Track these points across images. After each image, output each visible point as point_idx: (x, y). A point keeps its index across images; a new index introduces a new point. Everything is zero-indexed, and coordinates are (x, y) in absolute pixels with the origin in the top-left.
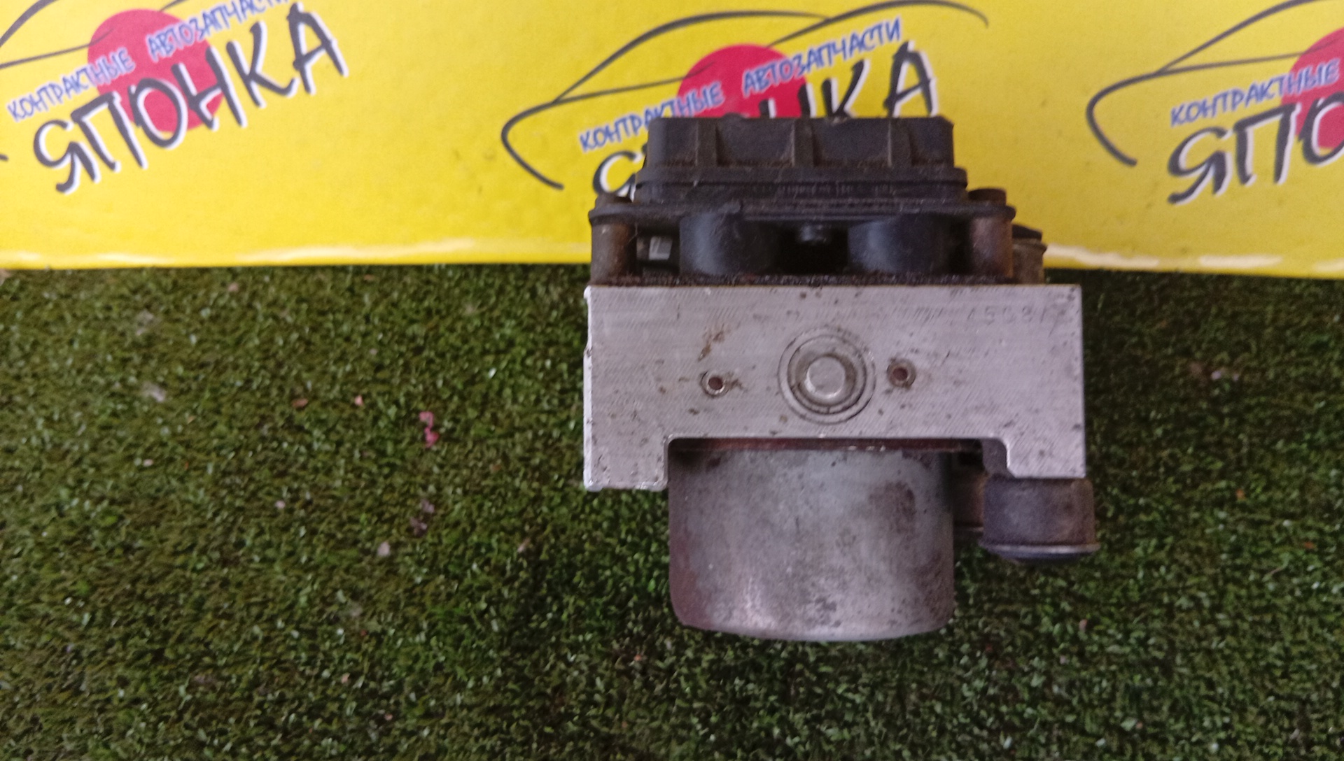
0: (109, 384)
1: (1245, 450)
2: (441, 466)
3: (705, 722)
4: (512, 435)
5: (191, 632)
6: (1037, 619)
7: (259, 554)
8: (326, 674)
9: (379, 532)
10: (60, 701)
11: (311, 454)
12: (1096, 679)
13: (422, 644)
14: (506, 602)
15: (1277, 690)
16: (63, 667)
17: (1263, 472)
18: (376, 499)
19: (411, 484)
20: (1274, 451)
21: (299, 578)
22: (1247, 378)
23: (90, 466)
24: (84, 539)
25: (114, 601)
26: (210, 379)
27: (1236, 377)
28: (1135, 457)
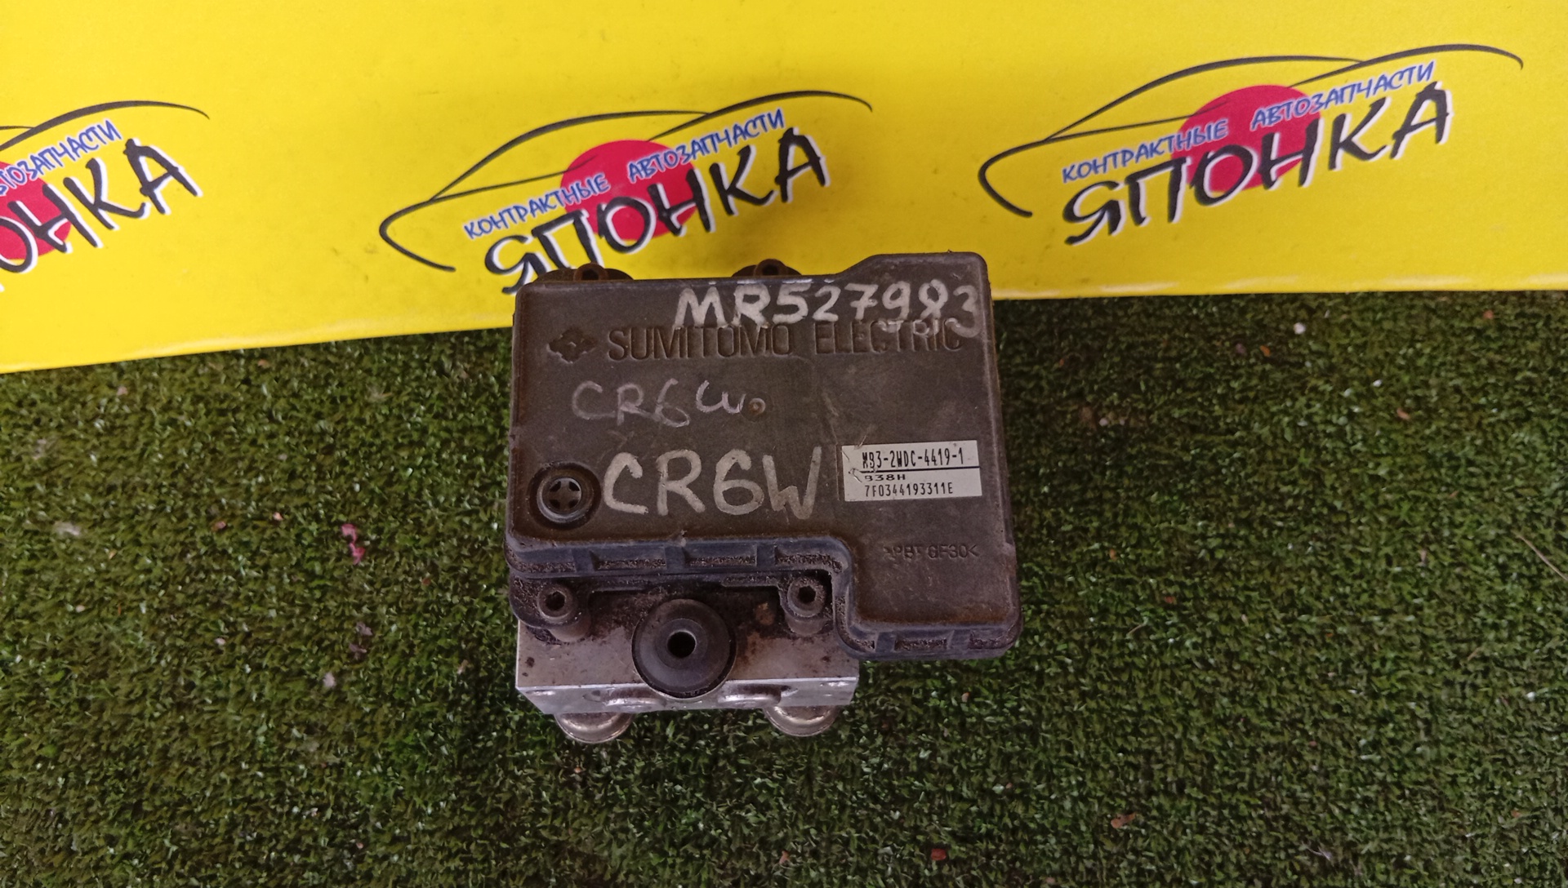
1: (1121, 506)
2: (371, 583)
3: (640, 827)
4: (437, 544)
5: (162, 782)
6: (927, 695)
7: (209, 695)
8: (296, 810)
9: (322, 662)
10: (56, 865)
11: (240, 581)
12: (973, 749)
13: (379, 774)
14: (451, 726)
15: (1126, 746)
16: (50, 832)
17: (1133, 527)
18: (313, 626)
19: (344, 604)
20: (1148, 504)
21: (253, 717)
22: (1132, 422)
23: (23, 618)
24: (38, 698)
25: (83, 761)
26: (121, 505)
27: (1122, 422)
28: (1022, 517)
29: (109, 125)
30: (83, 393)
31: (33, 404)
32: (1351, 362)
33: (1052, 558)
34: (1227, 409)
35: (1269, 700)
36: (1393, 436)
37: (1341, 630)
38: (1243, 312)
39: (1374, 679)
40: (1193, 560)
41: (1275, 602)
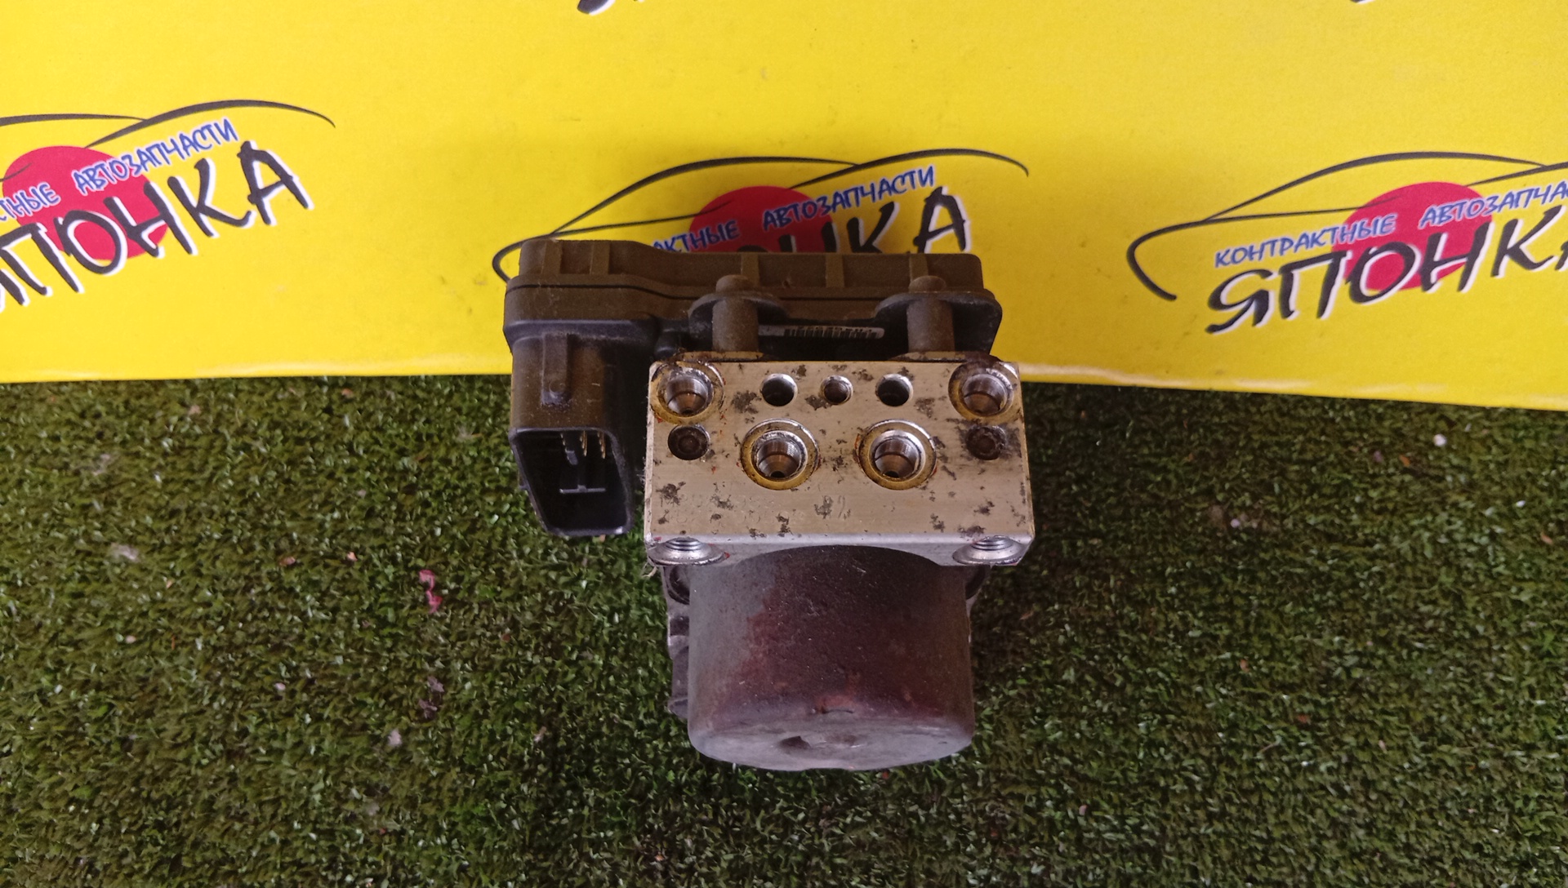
0: (72, 539)
1: (1253, 614)
2: (446, 635)
4: (520, 598)
5: (205, 836)
6: (1041, 805)
7: (263, 745)
8: (349, 879)
9: (388, 718)
11: (306, 622)
12: (1091, 867)
13: (443, 846)
14: (525, 799)
15: (1255, 875)
16: (78, 882)
17: (1266, 638)
18: (381, 677)
19: (416, 656)
20: (1281, 615)
21: (309, 772)
22: (1265, 525)
23: (66, 645)
24: (76, 733)
25: (120, 806)
26: (184, 531)
27: (1255, 525)
28: (1146, 619)
29: (227, 124)
30: (152, 408)
31: (98, 416)
32: (1492, 480)
33: (1177, 664)
34: (1365, 519)
35: (1407, 834)
36: (1536, 561)
37: (1483, 763)
38: (1380, 418)
39: (1516, 818)
40: (1328, 677)
41: (1414, 729)
